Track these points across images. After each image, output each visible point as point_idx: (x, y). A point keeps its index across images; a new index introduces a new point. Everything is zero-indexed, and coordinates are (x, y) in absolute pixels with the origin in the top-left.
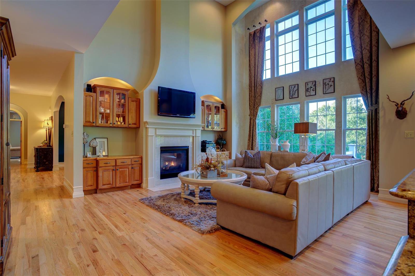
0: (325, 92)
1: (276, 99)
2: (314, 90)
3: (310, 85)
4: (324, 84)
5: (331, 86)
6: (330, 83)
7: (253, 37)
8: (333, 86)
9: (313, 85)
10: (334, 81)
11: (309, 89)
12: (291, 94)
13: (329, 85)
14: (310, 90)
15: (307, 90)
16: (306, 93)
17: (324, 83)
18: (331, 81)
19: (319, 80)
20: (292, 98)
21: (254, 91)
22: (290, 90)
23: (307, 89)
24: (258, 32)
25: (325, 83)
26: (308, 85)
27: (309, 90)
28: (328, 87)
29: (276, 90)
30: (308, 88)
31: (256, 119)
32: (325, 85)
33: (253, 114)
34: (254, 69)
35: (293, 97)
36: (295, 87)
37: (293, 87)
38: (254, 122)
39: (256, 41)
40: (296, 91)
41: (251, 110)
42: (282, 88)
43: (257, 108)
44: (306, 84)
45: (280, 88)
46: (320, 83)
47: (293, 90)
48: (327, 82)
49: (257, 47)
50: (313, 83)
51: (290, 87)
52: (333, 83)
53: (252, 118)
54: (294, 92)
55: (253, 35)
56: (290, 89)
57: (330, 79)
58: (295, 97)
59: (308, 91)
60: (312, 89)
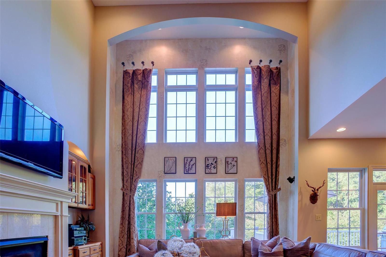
0: (228, 172)
1: (165, 171)
2: (215, 167)
3: (210, 161)
4: (226, 163)
5: (234, 166)
6: (233, 163)
7: (131, 78)
8: (236, 166)
9: (214, 162)
10: (236, 161)
11: (210, 165)
12: (187, 168)
13: (232, 165)
14: (211, 167)
15: (207, 166)
16: (206, 169)
17: (226, 161)
18: (234, 160)
19: (221, 158)
20: (187, 173)
21: (131, 156)
22: (185, 163)
23: (206, 164)
24: (140, 74)
25: (228, 162)
26: (208, 160)
27: (208, 166)
28: (231, 167)
29: (166, 160)
30: (208, 165)
31: (134, 195)
32: (228, 163)
33: (129, 189)
34: (132, 124)
35: (189, 172)
36: (192, 160)
37: (189, 159)
38: (132, 199)
39: (136, 86)
40: (193, 165)
41: (125, 182)
42: (175, 159)
43: (136, 179)
44: (207, 159)
45: (171, 159)
46: (221, 161)
47: (189, 163)
48: (230, 160)
49: (137, 95)
50: (214, 159)
51: (186, 159)
52: (236, 163)
53: (127, 194)
54: (190, 166)
55: (131, 75)
56: (186, 161)
57: (232, 158)
58: (191, 172)
59: (208, 168)
60: (212, 166)
